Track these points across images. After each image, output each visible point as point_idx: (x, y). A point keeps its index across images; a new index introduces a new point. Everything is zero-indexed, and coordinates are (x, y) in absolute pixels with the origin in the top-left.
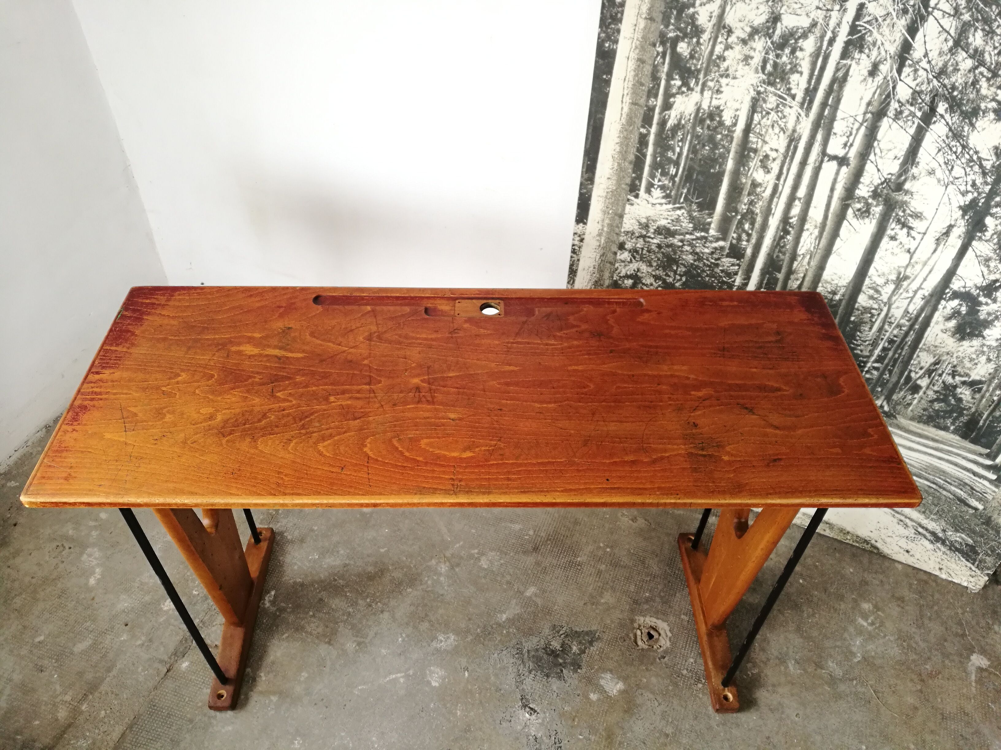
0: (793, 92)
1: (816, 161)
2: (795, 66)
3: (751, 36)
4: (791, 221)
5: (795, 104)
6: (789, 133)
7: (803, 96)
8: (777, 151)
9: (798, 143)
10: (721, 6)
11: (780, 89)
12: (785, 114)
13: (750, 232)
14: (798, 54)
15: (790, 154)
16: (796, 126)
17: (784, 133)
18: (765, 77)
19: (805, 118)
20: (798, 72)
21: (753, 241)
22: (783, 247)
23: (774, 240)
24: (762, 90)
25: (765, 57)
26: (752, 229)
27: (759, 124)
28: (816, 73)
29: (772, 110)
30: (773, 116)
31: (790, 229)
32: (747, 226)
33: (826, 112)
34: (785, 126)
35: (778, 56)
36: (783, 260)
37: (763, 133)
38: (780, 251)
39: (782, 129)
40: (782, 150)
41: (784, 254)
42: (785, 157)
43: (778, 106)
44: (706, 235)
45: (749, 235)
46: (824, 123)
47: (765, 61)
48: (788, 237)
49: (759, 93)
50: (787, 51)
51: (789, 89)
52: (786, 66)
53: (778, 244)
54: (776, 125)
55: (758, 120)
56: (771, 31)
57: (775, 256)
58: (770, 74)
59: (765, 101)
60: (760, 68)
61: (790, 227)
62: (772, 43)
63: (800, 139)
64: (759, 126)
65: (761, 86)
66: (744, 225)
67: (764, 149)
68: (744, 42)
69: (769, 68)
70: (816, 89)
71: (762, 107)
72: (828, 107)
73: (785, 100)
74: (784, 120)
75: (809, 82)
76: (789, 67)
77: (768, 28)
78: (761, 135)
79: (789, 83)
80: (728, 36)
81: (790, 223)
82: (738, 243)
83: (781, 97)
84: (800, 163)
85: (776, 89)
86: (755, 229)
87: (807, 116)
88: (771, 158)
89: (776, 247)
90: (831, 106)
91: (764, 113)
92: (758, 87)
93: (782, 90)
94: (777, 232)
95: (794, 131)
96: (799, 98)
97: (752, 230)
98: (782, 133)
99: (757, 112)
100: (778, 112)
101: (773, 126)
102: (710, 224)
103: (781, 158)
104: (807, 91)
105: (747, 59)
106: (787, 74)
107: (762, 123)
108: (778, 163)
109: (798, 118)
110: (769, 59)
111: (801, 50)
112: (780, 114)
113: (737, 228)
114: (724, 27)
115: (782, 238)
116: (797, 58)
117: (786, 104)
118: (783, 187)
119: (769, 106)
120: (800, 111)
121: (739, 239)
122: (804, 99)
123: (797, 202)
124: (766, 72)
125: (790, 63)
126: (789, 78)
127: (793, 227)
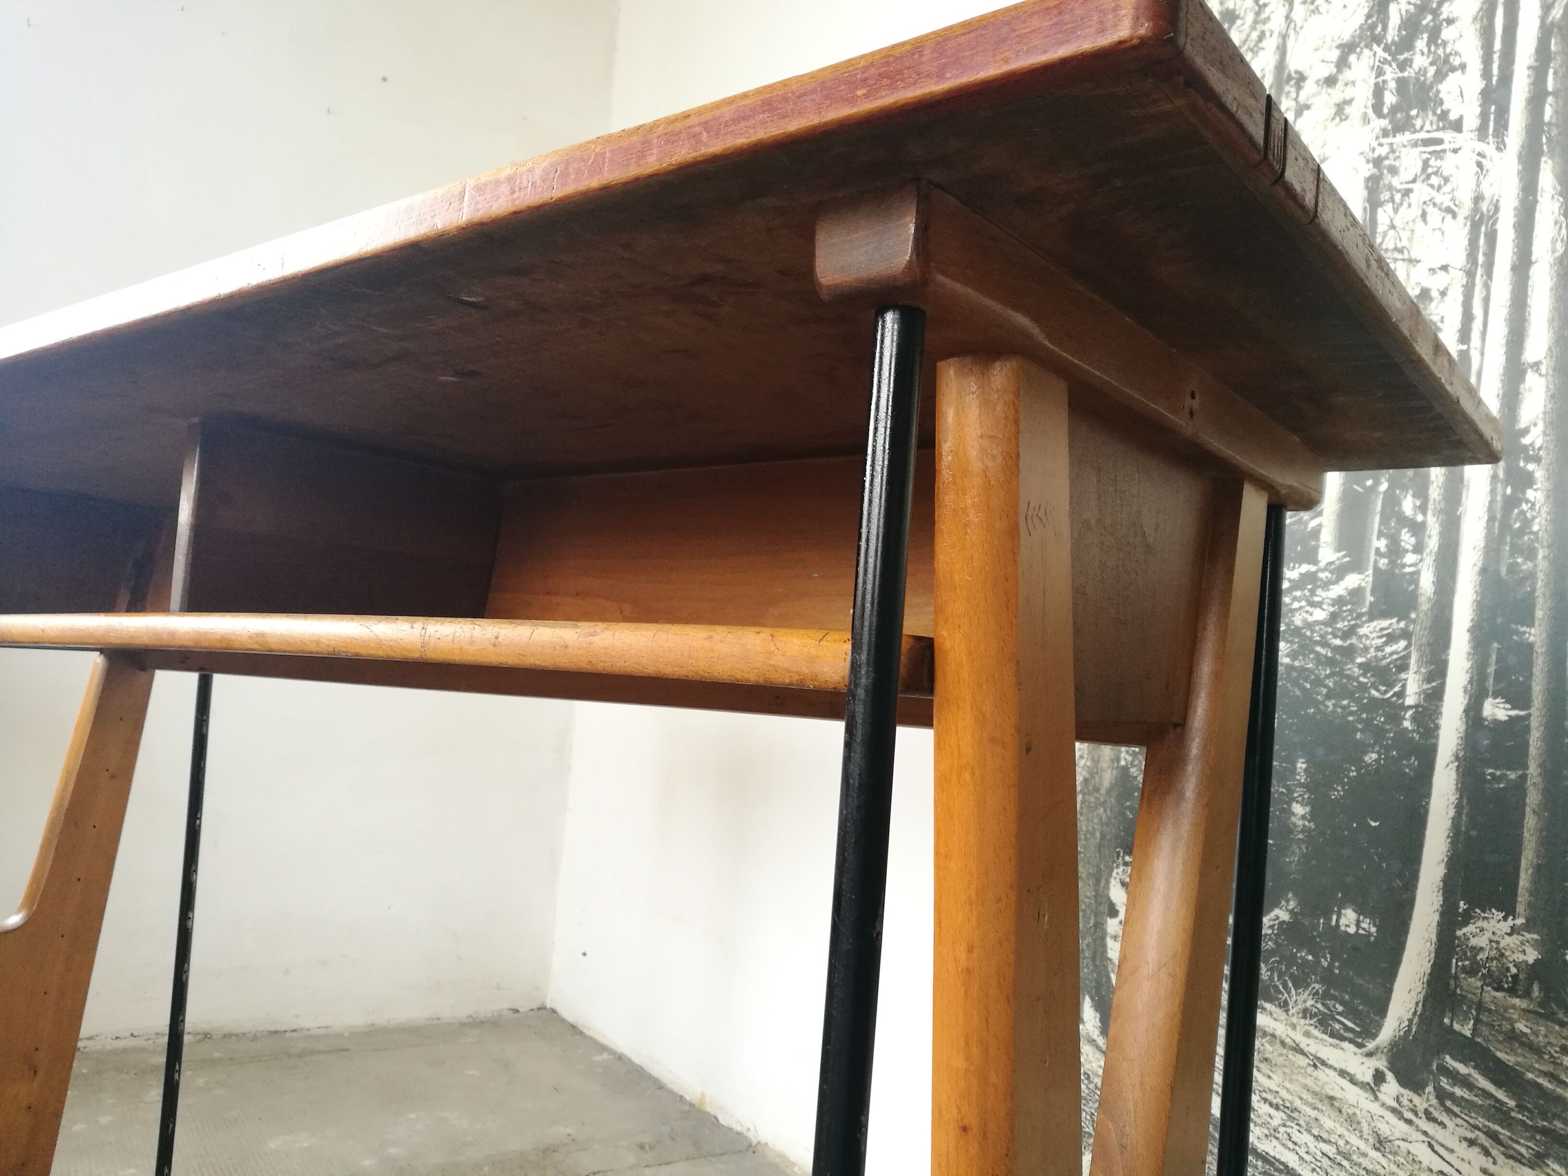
0: (1453, 116)
1: (1554, 241)
2: (1446, 61)
3: (1342, 63)
4: (1526, 441)
5: (1467, 140)
6: (1464, 211)
7: (1478, 110)
8: (1445, 268)
9: (1495, 223)
10: (1278, 48)
11: (1422, 128)
12: (1445, 174)
13: (1420, 518)
14: (1447, 33)
15: (1481, 259)
16: (1478, 186)
17: (1454, 215)
18: (1385, 123)
19: (1496, 155)
20: (1453, 69)
21: (1433, 543)
22: (1521, 532)
23: (1491, 519)
24: (1383, 151)
25: (1377, 84)
26: (1423, 509)
27: (1393, 227)
28: (1498, 45)
29: (1414, 181)
30: (1421, 191)
31: (1531, 467)
32: (1408, 505)
33: (1548, 113)
34: (1453, 200)
35: (1402, 66)
36: (1532, 576)
37: (1405, 243)
38: (1516, 550)
39: (1449, 210)
40: (1458, 258)
41: (1531, 554)
42: (1470, 274)
43: (1426, 164)
44: (1313, 568)
45: (1418, 529)
46: (1549, 140)
47: (1378, 92)
48: (1530, 494)
49: (1377, 162)
50: (1421, 44)
51: (1445, 114)
52: (1425, 75)
53: (1505, 526)
54: (1430, 209)
55: (1388, 222)
56: (1379, 29)
57: (1504, 570)
58: (1394, 109)
59: (1393, 171)
60: (1370, 111)
61: (1529, 459)
62: (1386, 49)
63: (1497, 209)
64: (1391, 233)
65: (1381, 145)
66: (1399, 503)
67: (1413, 280)
68: (1330, 81)
69: (1390, 99)
70: (1506, 78)
71: (1390, 188)
72: (1550, 99)
73: (1440, 142)
74: (1447, 188)
75: (1486, 74)
76: (1432, 71)
77: (1373, 27)
78: (1401, 251)
79: (1441, 102)
80: (1299, 88)
81: (1525, 448)
82: (1392, 563)
83: (1427, 142)
84: (1514, 268)
85: (1415, 131)
86: (1431, 506)
87: (1501, 147)
88: (1435, 294)
89: (1501, 540)
90: (1555, 94)
91: (1398, 197)
92: (1374, 150)
93: (1427, 127)
94: (1493, 491)
95: (1478, 199)
96: (1471, 121)
97: (1424, 514)
98: (1449, 217)
99: (1381, 204)
100: (1428, 177)
101: (1424, 215)
102: (1316, 533)
103: (1458, 279)
104: (1486, 95)
105: (1340, 110)
106: (1431, 87)
107: (1396, 223)
108: (1456, 295)
109: (1479, 165)
110: (1384, 82)
111: (1450, 21)
112: (1435, 180)
113: (1384, 521)
114: (1290, 78)
115: (1512, 502)
116: (1445, 44)
117: (1444, 151)
118: (1482, 354)
119: (1406, 175)
120: (1481, 146)
121: (1395, 551)
122: (1484, 116)
123: (1531, 378)
124: (1386, 111)
125: (1432, 64)
126: (1438, 92)
127: (1537, 460)
